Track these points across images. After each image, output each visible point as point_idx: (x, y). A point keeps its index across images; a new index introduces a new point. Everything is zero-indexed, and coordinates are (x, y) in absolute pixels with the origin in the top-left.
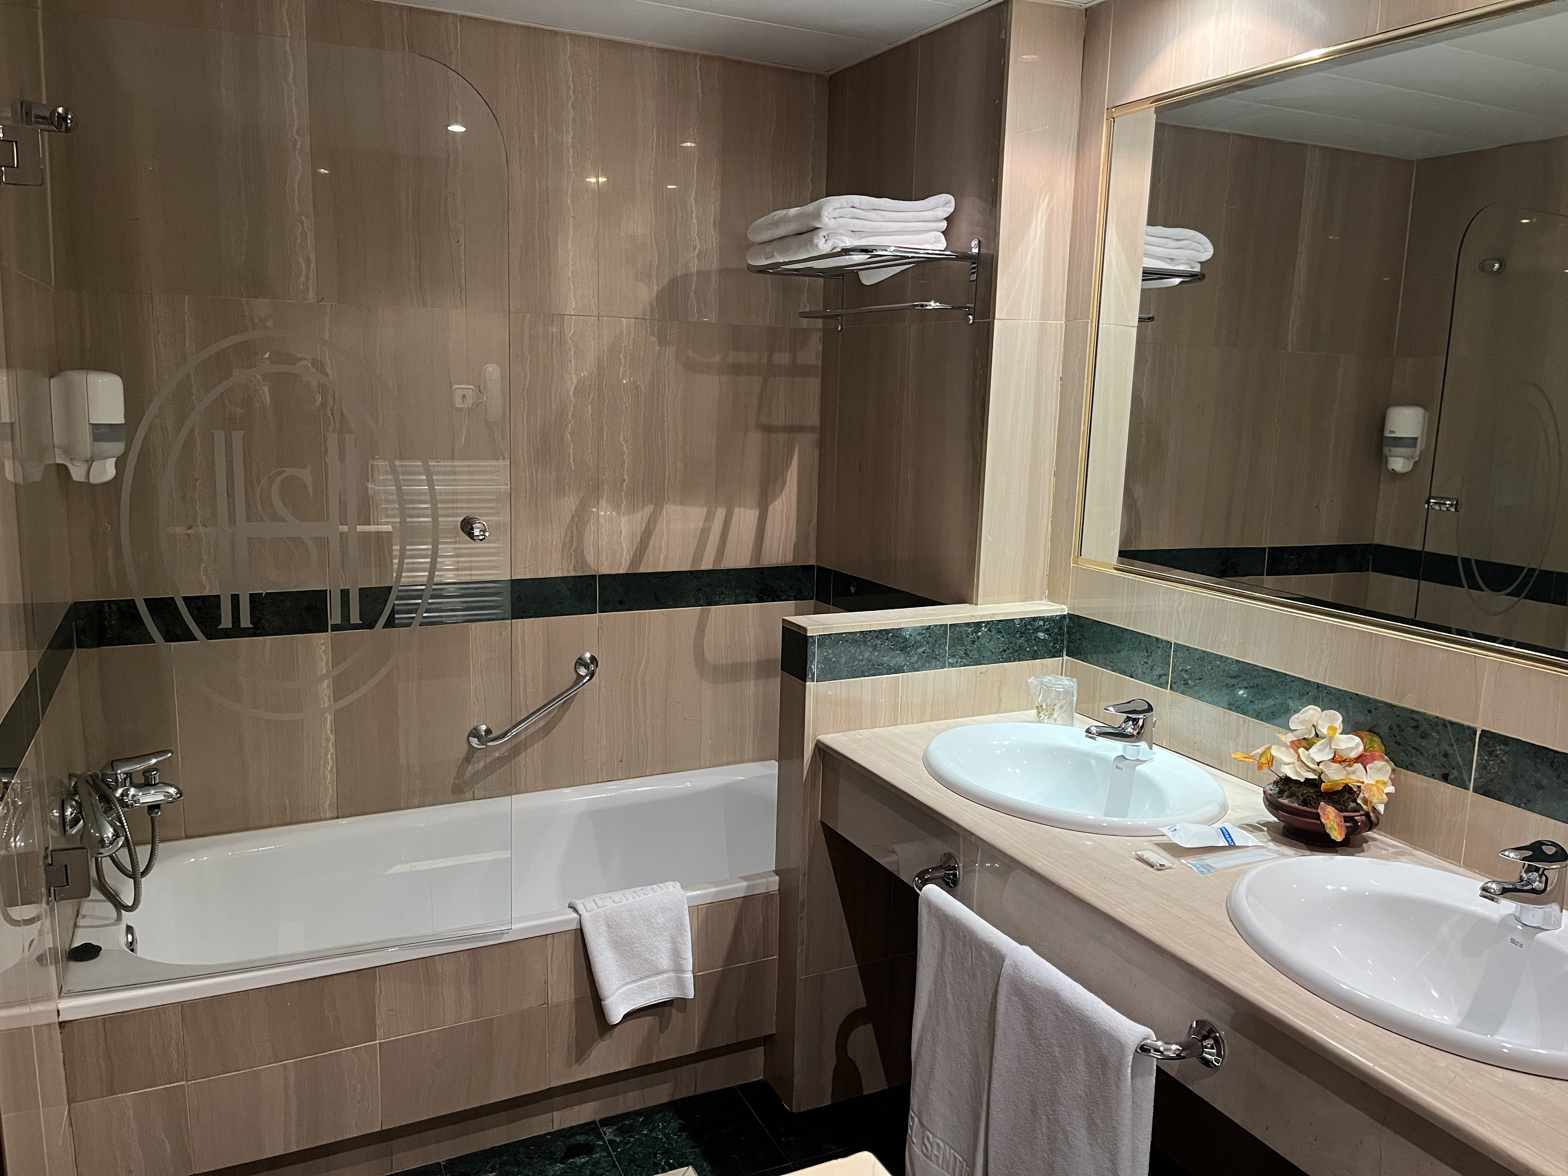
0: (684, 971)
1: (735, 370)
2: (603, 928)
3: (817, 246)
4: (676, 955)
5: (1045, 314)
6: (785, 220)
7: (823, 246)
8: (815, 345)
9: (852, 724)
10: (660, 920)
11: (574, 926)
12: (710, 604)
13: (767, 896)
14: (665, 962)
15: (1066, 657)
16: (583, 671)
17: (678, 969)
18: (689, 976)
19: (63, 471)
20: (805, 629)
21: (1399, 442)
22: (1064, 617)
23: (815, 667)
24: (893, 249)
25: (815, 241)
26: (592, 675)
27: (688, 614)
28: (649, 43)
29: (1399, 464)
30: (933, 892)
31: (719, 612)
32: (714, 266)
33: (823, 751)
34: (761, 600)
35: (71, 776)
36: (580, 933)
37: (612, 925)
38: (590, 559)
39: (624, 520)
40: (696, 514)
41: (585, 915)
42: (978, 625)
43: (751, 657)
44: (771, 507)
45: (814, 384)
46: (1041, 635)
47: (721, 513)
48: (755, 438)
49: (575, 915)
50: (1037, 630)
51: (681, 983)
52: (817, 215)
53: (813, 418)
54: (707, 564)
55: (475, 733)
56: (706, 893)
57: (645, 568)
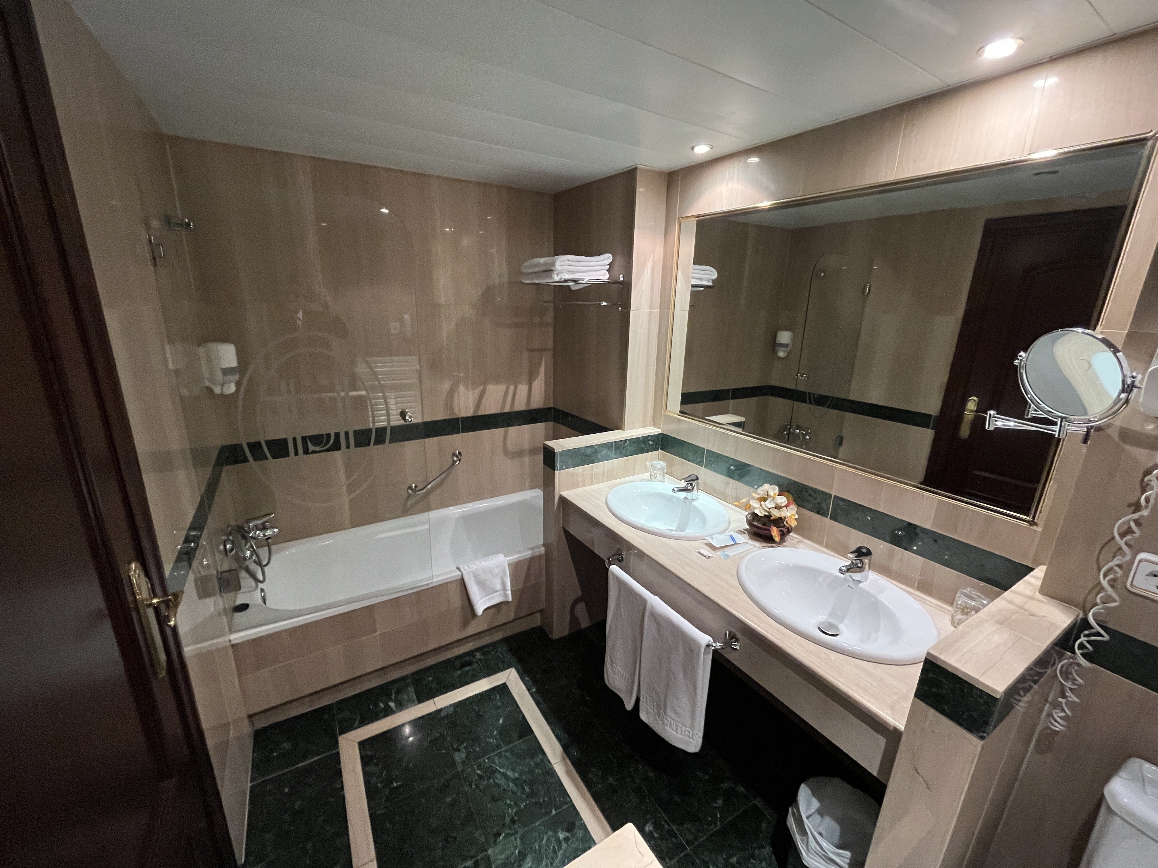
0: (507, 590)
1: (517, 325)
2: (472, 578)
3: (553, 278)
4: (504, 584)
5: (651, 307)
6: (538, 265)
7: (556, 278)
8: (550, 314)
9: (575, 486)
10: (496, 571)
11: (460, 577)
12: (509, 426)
13: (540, 556)
14: (499, 587)
15: (660, 451)
16: (455, 459)
17: (504, 589)
18: (509, 593)
19: (209, 390)
20: (554, 449)
21: (782, 345)
22: (659, 434)
23: (558, 465)
24: (586, 280)
25: (553, 276)
26: (460, 461)
27: (499, 432)
28: (473, 180)
29: (781, 354)
30: (614, 569)
31: (513, 430)
32: (506, 280)
33: (562, 499)
34: (530, 423)
35: (228, 526)
36: (462, 581)
37: (476, 576)
38: (456, 411)
39: (471, 394)
40: (501, 388)
41: (464, 573)
42: (625, 440)
43: (527, 446)
44: (533, 384)
45: (551, 330)
46: (651, 443)
47: (512, 388)
48: (525, 356)
49: (460, 573)
50: (649, 441)
51: (506, 595)
52: (553, 264)
53: (550, 345)
54: (507, 409)
55: (410, 487)
56: (515, 557)
57: (480, 413)
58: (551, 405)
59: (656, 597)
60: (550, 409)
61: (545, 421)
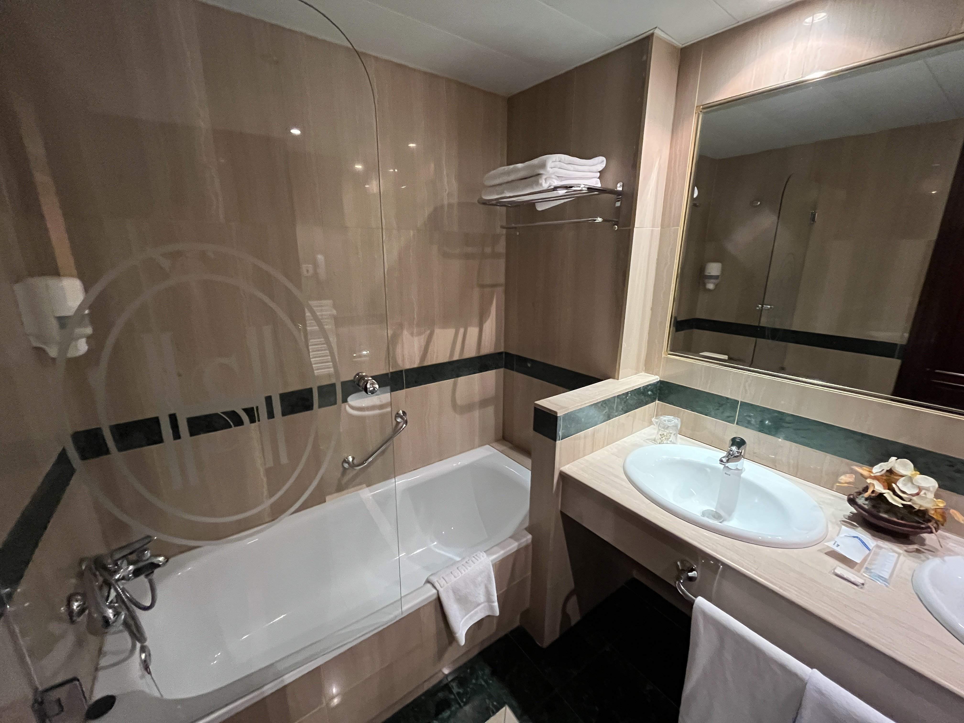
0: (493, 602)
1: (467, 256)
2: (451, 594)
3: (541, 185)
4: (488, 594)
5: (653, 225)
7: (545, 185)
8: (502, 243)
9: (574, 457)
10: (479, 579)
11: (435, 597)
12: (458, 376)
13: (527, 547)
14: (482, 598)
15: (657, 401)
16: (399, 420)
17: (489, 600)
18: (496, 604)
20: (556, 413)
22: (658, 382)
23: (560, 433)
26: (406, 422)
27: (447, 384)
29: (711, 286)
31: (462, 380)
32: (455, 200)
33: (564, 476)
34: (481, 371)
36: (439, 601)
37: (456, 591)
38: (400, 362)
39: (416, 339)
40: (450, 332)
41: (441, 590)
43: (477, 399)
44: (484, 326)
45: (502, 263)
46: (650, 393)
47: (462, 331)
48: (476, 293)
49: (434, 591)
50: (648, 391)
51: (492, 608)
52: (543, 166)
53: (502, 279)
54: (456, 357)
55: (345, 461)
56: (499, 554)
57: (426, 363)
58: (502, 350)
59: (815, 670)
60: (501, 353)
61: (496, 368)
